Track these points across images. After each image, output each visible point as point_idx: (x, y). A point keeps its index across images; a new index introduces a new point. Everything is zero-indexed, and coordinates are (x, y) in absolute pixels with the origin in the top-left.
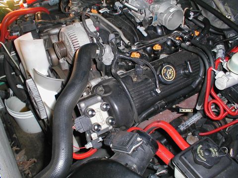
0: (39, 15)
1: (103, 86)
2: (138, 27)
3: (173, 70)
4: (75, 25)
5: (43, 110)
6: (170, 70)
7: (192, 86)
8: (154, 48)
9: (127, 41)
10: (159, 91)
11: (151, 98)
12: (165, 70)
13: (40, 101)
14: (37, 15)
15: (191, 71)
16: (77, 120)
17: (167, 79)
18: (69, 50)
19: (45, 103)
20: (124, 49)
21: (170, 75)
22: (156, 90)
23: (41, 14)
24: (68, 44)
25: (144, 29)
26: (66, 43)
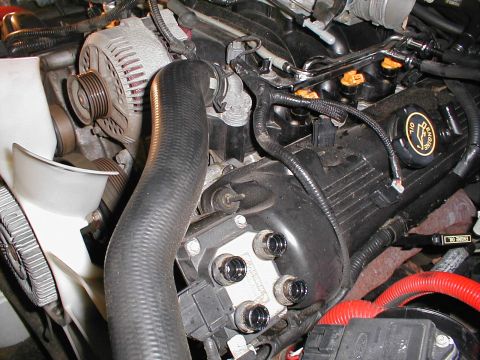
0: (13, 19)
1: (235, 187)
2: (307, 23)
3: (428, 126)
4: (126, 25)
5: (45, 278)
6: (422, 126)
7: (455, 171)
8: (344, 82)
9: (279, 62)
10: (398, 187)
11: (374, 211)
12: (412, 125)
13: (33, 252)
14: (8, 20)
15: (456, 131)
16: (185, 299)
17: (419, 150)
18: (112, 96)
19: (53, 257)
20: (277, 80)
21: (425, 140)
22: (394, 184)
23: (18, 18)
24: (109, 79)
25: (322, 25)
26: (105, 74)
